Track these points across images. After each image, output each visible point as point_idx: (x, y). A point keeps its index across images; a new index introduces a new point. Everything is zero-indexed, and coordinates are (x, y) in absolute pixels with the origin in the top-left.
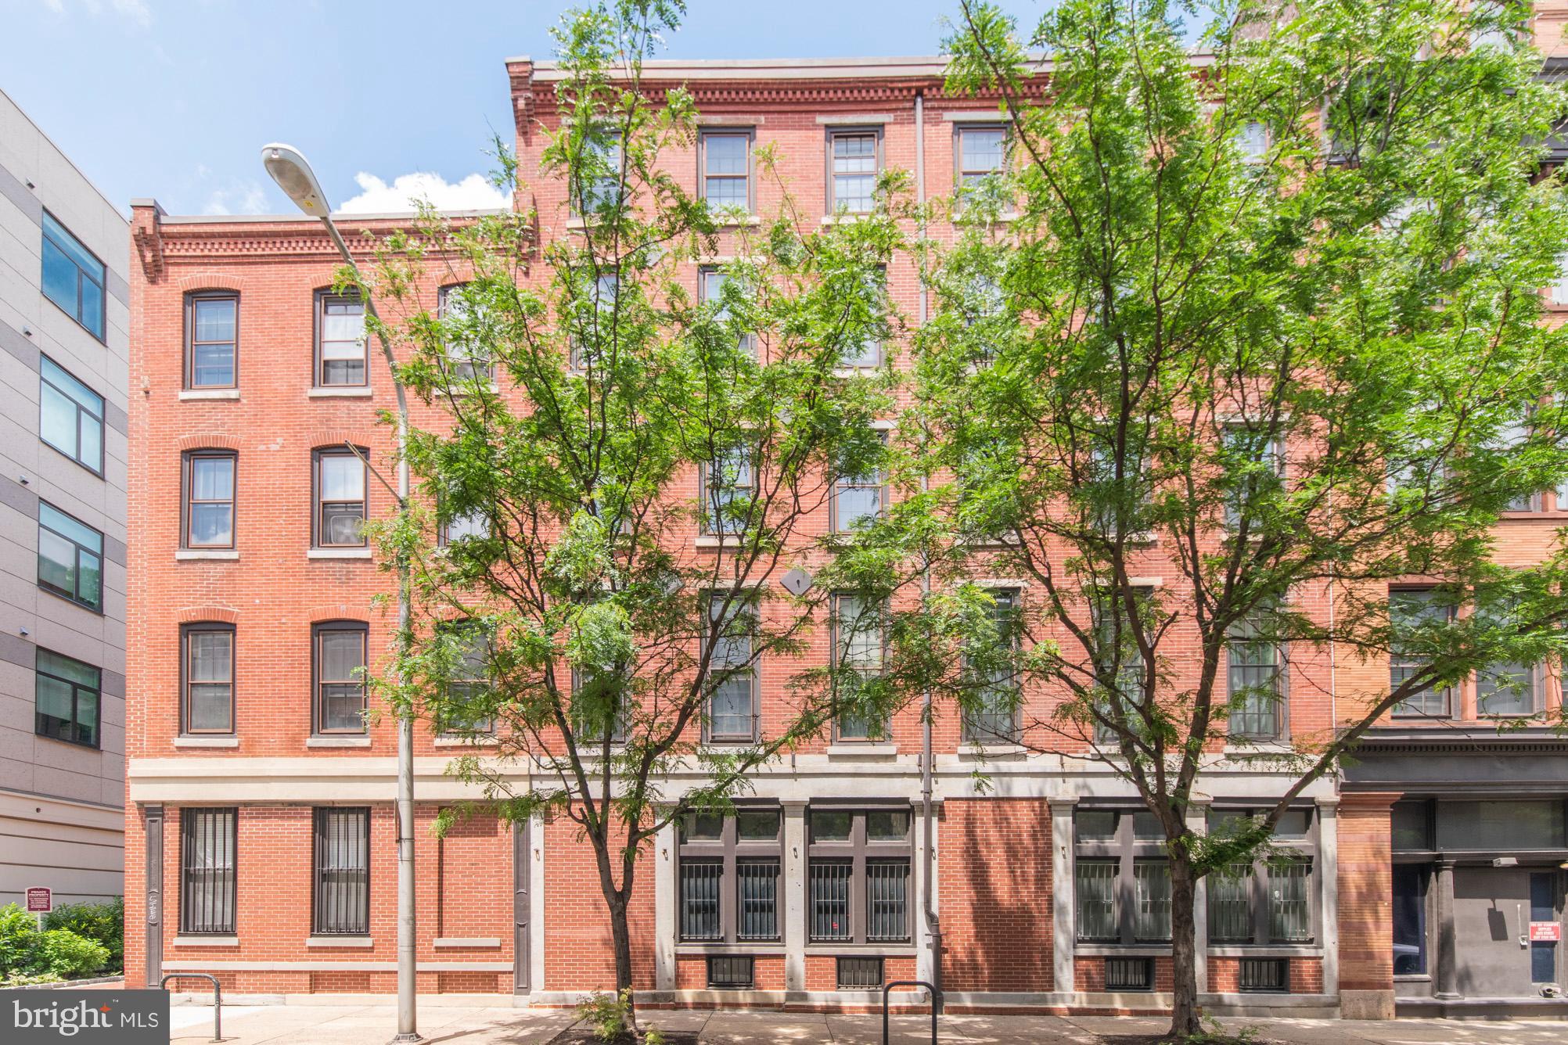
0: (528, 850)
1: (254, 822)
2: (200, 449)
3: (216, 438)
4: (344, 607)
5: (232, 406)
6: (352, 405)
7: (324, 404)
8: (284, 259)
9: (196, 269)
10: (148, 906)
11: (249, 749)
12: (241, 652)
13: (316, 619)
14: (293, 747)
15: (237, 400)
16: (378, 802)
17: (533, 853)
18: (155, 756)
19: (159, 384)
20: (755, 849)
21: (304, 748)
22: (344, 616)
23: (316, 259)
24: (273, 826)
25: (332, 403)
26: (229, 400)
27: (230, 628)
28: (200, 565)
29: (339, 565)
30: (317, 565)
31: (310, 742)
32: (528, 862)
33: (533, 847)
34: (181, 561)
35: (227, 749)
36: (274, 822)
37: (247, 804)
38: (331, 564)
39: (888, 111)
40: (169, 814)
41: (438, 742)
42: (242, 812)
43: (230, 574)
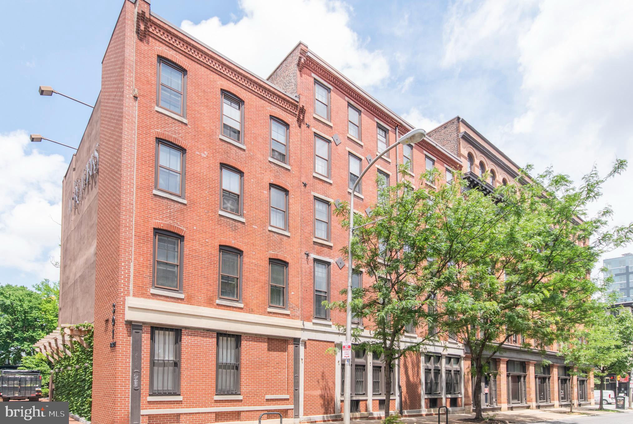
0: (299, 359)
1: (190, 337)
2: (165, 140)
3: (175, 139)
4: (233, 242)
5: (184, 126)
6: (238, 151)
7: (226, 145)
8: (208, 67)
9: (165, 47)
10: (133, 379)
11: (189, 300)
12: (186, 251)
13: (222, 244)
14: (210, 303)
15: (186, 124)
16: (245, 333)
17: (301, 360)
18: (138, 297)
19: (143, 96)
20: (360, 362)
21: (215, 304)
22: (233, 246)
23: (222, 75)
24: (199, 340)
25: (229, 145)
26: (182, 123)
27: (181, 238)
28: (166, 200)
29: (231, 221)
30: (222, 219)
31: (218, 301)
32: (299, 363)
33: (301, 358)
34: (155, 195)
35: (178, 299)
36: (199, 339)
37: (186, 328)
38: (228, 220)
39: (391, 127)
40: (145, 329)
41: (269, 310)
42: (184, 331)
43: (182, 210)
